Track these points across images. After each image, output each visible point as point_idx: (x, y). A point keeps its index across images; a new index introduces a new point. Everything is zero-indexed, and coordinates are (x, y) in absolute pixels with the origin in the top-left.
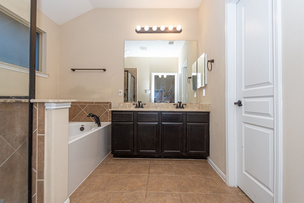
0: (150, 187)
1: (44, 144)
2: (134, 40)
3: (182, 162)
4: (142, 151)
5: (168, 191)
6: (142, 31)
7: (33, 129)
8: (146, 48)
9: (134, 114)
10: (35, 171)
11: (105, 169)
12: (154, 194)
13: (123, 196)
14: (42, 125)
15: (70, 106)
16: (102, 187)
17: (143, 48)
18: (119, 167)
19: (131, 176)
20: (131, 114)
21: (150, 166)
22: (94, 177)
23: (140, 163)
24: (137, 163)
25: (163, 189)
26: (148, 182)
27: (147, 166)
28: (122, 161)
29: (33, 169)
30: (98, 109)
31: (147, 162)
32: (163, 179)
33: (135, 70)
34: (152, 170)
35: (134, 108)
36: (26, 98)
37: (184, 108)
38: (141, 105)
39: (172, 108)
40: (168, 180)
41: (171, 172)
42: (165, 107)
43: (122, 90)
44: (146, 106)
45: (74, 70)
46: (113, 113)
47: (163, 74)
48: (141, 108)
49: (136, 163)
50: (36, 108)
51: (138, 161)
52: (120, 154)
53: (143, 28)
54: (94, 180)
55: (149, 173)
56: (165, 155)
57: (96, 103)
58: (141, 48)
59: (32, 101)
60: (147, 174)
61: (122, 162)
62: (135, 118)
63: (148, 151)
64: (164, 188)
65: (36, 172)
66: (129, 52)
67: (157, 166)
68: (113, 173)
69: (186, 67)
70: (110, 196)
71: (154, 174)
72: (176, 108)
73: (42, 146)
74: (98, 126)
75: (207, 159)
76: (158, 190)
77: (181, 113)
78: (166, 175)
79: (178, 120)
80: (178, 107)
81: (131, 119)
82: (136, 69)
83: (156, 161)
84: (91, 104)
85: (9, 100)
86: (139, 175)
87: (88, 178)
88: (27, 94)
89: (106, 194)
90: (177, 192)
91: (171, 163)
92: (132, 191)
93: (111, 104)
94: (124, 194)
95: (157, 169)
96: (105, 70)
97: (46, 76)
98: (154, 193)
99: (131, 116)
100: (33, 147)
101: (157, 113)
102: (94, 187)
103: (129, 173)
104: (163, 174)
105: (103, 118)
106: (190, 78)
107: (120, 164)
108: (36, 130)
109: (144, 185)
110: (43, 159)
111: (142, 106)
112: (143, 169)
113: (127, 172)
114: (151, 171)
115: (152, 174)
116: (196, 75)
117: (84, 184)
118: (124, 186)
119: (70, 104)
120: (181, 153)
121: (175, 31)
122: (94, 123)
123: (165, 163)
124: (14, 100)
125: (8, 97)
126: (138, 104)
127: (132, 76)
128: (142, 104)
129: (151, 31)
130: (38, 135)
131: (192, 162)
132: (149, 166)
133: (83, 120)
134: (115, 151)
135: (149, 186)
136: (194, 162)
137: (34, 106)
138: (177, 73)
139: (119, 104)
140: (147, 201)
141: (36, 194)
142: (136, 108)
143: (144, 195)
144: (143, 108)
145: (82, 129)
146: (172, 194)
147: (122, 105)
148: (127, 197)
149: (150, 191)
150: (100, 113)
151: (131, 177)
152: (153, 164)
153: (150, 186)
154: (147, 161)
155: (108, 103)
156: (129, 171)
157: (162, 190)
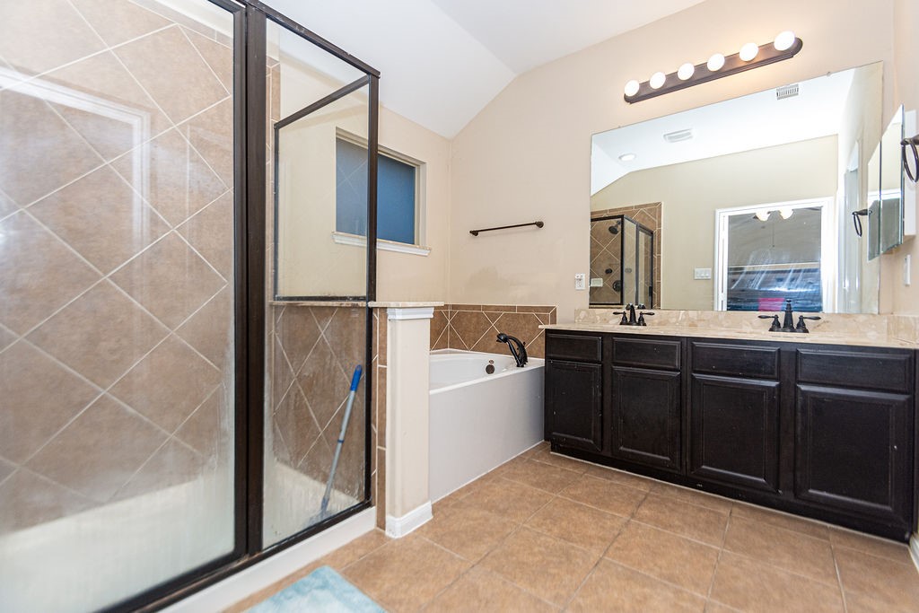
0: (617, 548)
1: (386, 384)
2: (619, 127)
3: (773, 520)
4: (625, 449)
5: (671, 578)
6: (645, 93)
7: (373, 355)
8: (689, 134)
9: (605, 342)
10: (375, 429)
11: (523, 471)
12: (620, 569)
13: (539, 542)
14: (383, 349)
15: (432, 316)
16: (501, 507)
17: (673, 137)
18: (558, 477)
19: (576, 505)
20: (596, 341)
21: (645, 499)
22: (494, 481)
23: (618, 483)
24: (609, 482)
25: (657, 569)
26: (619, 534)
27: (635, 497)
28: (570, 466)
29: (373, 426)
30: (525, 325)
31: (641, 486)
32: (669, 544)
33: (655, 209)
34: (644, 511)
35: (616, 324)
36: (363, 299)
37: (806, 331)
38: (638, 316)
39: (754, 328)
40: (685, 553)
41: (710, 534)
42: (727, 324)
43: (584, 275)
44: (656, 321)
45: (475, 233)
46: (550, 335)
47: (773, 207)
48: (639, 324)
49: (608, 478)
50: (376, 316)
51: (616, 476)
52: (566, 446)
53: (645, 85)
54: (491, 486)
55: (633, 516)
56: (709, 480)
57: (521, 308)
58: (670, 138)
59: (371, 304)
60: (626, 517)
61: (569, 468)
62: (606, 354)
63: (644, 453)
64: (661, 568)
65: (376, 432)
66: (633, 156)
67: (670, 505)
68: (538, 485)
69: (856, 170)
70: (509, 531)
71: (647, 523)
72: (771, 330)
73: (383, 387)
74: (518, 366)
75: (907, 542)
76: (640, 564)
77: (774, 349)
78: (686, 536)
79: (760, 372)
80: (779, 325)
81: (596, 354)
82: (658, 205)
83: (673, 492)
84: (510, 310)
85: (345, 304)
86: (602, 510)
87: (482, 479)
88: (364, 293)
89: (505, 524)
90: (702, 593)
91: (724, 511)
92: (564, 539)
93: (555, 311)
94: (542, 539)
95: (664, 513)
96: (540, 225)
97: (426, 253)
98: (622, 566)
99: (596, 346)
100: (373, 387)
101: (677, 343)
102: (486, 501)
103: (575, 497)
104: (679, 531)
105: (537, 348)
106: (864, 213)
107: (562, 470)
108: (376, 357)
109: (603, 540)
110: (385, 412)
111: (641, 319)
112: (621, 500)
113: (571, 493)
114: (642, 512)
115: (640, 519)
116: (899, 196)
117: (469, 488)
118: (551, 523)
119: (433, 310)
120: (770, 488)
121: (770, 56)
122: (511, 358)
123: (701, 504)
124: (349, 303)
125: (344, 298)
126: (628, 313)
127: (640, 228)
128: (641, 314)
129: (674, 84)
130: (378, 366)
131: (823, 532)
132: (642, 497)
133: (493, 349)
134: (554, 433)
135: (616, 544)
136: (831, 536)
137: (374, 314)
138: (830, 199)
139: (577, 312)
140: (594, 576)
141: (376, 471)
142: (621, 324)
143: (593, 560)
144: (645, 325)
145: (490, 369)
146: (681, 592)
147: (582, 314)
148: (547, 548)
149: (613, 558)
150: (529, 334)
151: (577, 509)
152: (657, 497)
153: (619, 546)
154: (641, 483)
155: (547, 309)
156: (580, 492)
157: (652, 570)
